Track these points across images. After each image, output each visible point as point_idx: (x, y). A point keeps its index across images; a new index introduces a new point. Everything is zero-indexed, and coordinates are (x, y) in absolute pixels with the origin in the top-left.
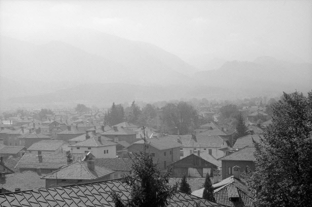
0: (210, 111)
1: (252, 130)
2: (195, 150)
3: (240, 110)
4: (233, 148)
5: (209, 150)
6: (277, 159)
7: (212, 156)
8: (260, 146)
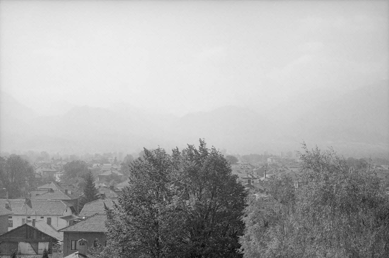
0: (51, 168)
1: (103, 193)
2: (29, 219)
3: (89, 168)
4: (79, 216)
5: (47, 218)
6: (133, 230)
7: (51, 226)
8: (113, 213)
